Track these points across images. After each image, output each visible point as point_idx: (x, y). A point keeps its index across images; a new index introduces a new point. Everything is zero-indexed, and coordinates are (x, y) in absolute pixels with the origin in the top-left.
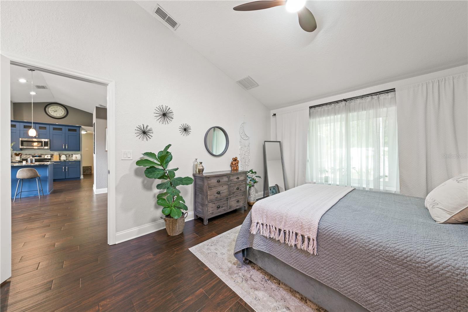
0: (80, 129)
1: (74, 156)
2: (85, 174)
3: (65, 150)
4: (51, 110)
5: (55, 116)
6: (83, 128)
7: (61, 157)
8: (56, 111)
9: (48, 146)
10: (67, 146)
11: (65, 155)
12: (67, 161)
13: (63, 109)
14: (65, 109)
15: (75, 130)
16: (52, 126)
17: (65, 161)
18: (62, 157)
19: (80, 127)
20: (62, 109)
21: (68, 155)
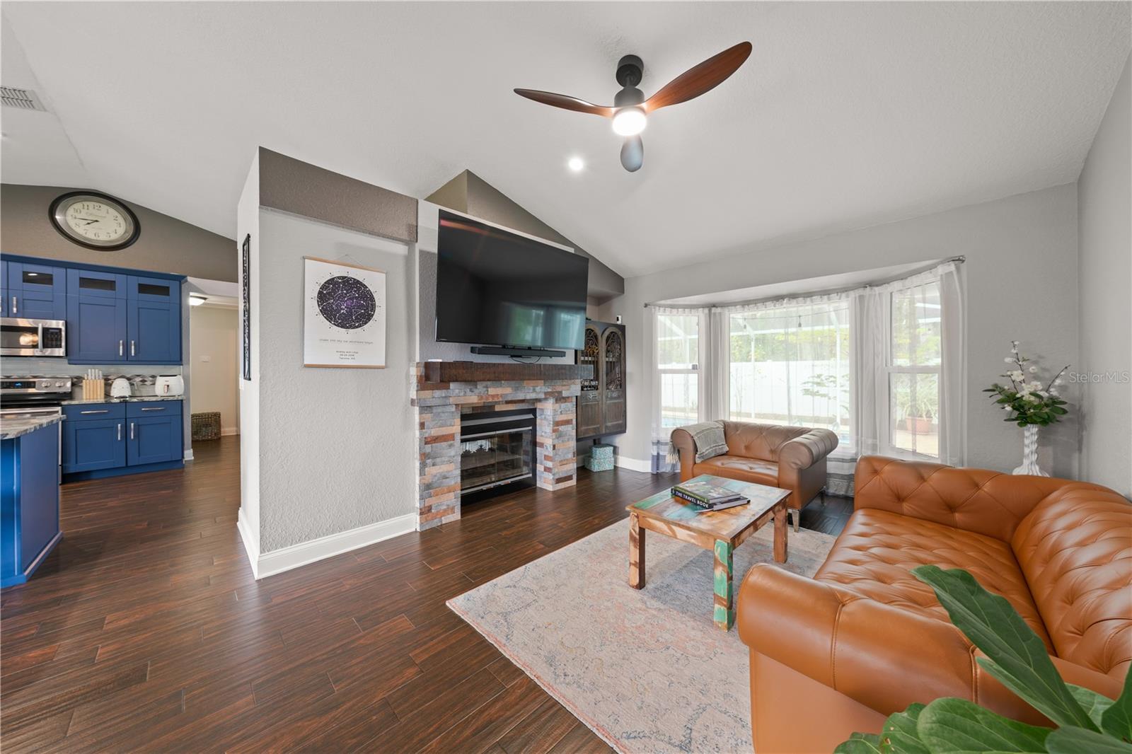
0: (183, 286)
1: (161, 382)
2: (200, 438)
3: (127, 360)
4: (74, 218)
5: (90, 240)
6: (191, 284)
7: (111, 385)
8: (97, 221)
9: (62, 346)
10: (133, 347)
11: (129, 379)
12: (135, 400)
13: (119, 215)
14: (129, 218)
15: (164, 291)
16: (77, 271)
17: (126, 402)
18: (113, 385)
19: (181, 279)
20: (116, 213)
21: (138, 379)
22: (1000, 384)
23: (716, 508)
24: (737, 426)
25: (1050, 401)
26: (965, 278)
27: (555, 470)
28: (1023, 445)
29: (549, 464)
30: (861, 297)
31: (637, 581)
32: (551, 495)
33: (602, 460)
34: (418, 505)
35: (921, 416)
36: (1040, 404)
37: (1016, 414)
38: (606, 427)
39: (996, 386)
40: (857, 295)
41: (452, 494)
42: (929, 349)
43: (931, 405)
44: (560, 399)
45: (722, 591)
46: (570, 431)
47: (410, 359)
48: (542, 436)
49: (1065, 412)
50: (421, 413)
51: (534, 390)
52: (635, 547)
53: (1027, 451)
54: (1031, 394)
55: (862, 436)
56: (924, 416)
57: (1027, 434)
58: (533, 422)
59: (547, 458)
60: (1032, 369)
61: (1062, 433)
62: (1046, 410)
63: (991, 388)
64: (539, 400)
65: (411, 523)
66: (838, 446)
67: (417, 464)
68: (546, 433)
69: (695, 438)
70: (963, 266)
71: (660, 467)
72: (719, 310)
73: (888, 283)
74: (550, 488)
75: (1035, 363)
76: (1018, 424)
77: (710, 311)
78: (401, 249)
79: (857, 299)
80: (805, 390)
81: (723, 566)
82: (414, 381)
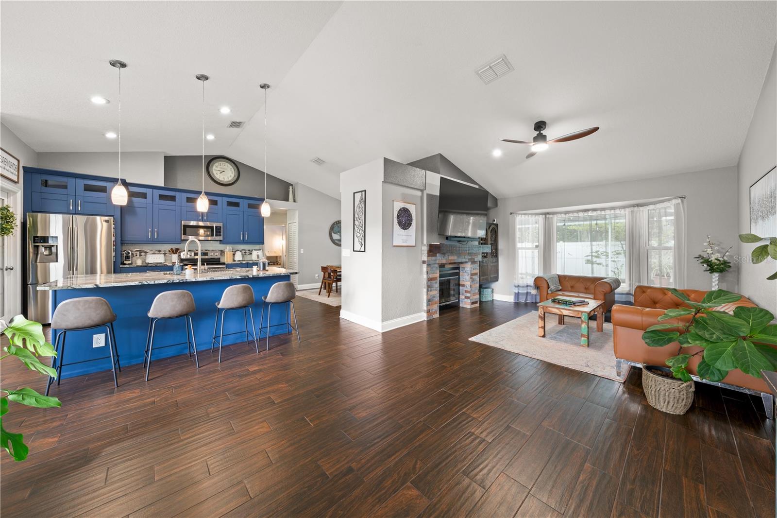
3: (244, 242)
4: (216, 170)
5: (222, 181)
8: (224, 171)
9: (221, 235)
10: (246, 235)
14: (236, 169)
15: (257, 206)
16: (226, 198)
19: (260, 200)
20: (231, 167)
21: (245, 252)
22: (702, 255)
23: (576, 304)
24: (565, 277)
25: (723, 262)
26: (686, 206)
27: (471, 298)
28: (712, 282)
29: (468, 295)
30: (632, 212)
31: (543, 334)
32: (469, 310)
33: (487, 296)
34: (425, 308)
35: (663, 276)
36: (719, 264)
37: (709, 268)
38: (491, 278)
39: (700, 256)
40: (630, 211)
41: (436, 305)
42: (668, 235)
43: (669, 269)
44: (473, 262)
45: (585, 333)
46: (477, 278)
47: (422, 243)
48: (463, 281)
49: (730, 267)
50: (427, 267)
51: (465, 258)
52: (542, 320)
53: (714, 284)
54: (716, 259)
55: (633, 281)
56: (665, 276)
57: (713, 277)
58: (458, 274)
59: (466, 292)
60: (716, 248)
61: (730, 276)
62: (722, 266)
63: (698, 256)
64: (462, 263)
65: (423, 317)
66: (621, 286)
67: (425, 290)
68: (466, 279)
69: (548, 281)
70: (685, 201)
71: (519, 299)
72: (551, 216)
73: (647, 205)
74: (469, 307)
75: (718, 245)
76: (710, 273)
77: (546, 216)
78: (419, 193)
79: (630, 212)
80: (587, 260)
81: (585, 322)
82: (426, 253)
